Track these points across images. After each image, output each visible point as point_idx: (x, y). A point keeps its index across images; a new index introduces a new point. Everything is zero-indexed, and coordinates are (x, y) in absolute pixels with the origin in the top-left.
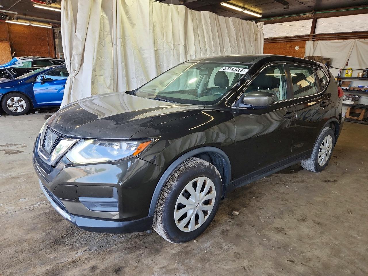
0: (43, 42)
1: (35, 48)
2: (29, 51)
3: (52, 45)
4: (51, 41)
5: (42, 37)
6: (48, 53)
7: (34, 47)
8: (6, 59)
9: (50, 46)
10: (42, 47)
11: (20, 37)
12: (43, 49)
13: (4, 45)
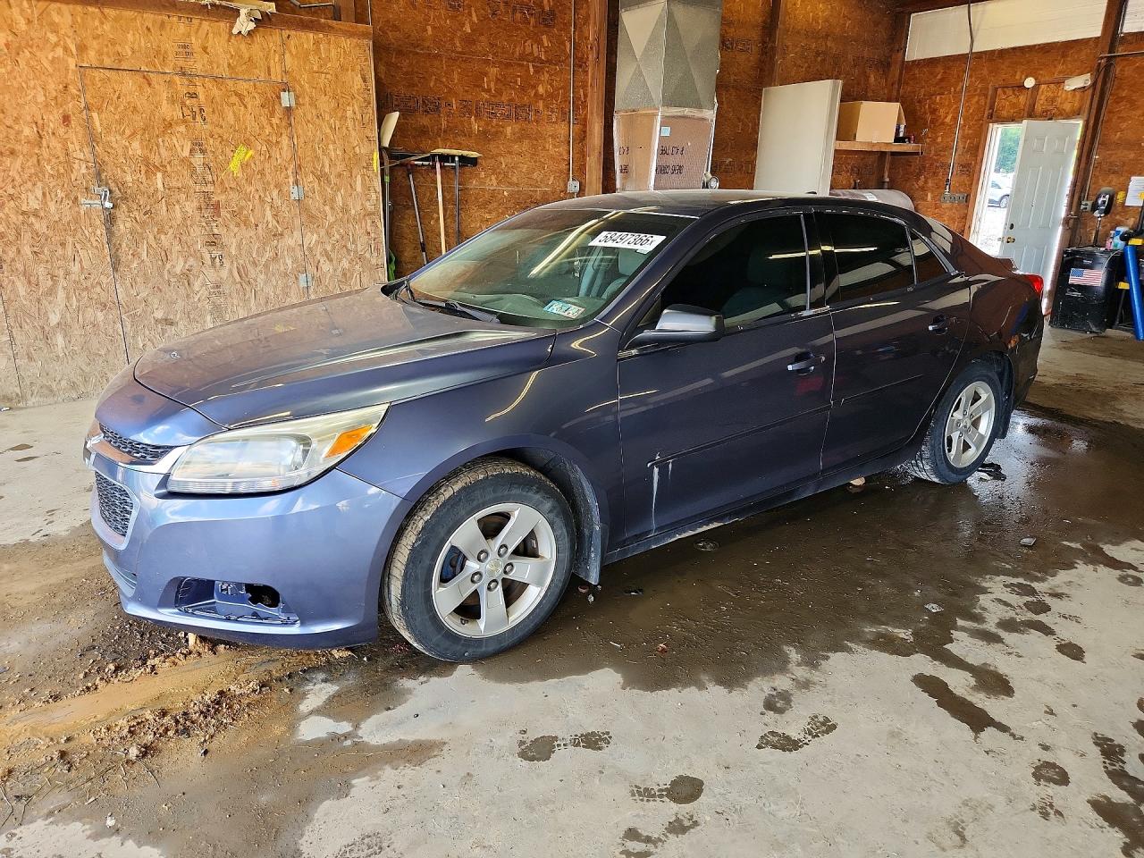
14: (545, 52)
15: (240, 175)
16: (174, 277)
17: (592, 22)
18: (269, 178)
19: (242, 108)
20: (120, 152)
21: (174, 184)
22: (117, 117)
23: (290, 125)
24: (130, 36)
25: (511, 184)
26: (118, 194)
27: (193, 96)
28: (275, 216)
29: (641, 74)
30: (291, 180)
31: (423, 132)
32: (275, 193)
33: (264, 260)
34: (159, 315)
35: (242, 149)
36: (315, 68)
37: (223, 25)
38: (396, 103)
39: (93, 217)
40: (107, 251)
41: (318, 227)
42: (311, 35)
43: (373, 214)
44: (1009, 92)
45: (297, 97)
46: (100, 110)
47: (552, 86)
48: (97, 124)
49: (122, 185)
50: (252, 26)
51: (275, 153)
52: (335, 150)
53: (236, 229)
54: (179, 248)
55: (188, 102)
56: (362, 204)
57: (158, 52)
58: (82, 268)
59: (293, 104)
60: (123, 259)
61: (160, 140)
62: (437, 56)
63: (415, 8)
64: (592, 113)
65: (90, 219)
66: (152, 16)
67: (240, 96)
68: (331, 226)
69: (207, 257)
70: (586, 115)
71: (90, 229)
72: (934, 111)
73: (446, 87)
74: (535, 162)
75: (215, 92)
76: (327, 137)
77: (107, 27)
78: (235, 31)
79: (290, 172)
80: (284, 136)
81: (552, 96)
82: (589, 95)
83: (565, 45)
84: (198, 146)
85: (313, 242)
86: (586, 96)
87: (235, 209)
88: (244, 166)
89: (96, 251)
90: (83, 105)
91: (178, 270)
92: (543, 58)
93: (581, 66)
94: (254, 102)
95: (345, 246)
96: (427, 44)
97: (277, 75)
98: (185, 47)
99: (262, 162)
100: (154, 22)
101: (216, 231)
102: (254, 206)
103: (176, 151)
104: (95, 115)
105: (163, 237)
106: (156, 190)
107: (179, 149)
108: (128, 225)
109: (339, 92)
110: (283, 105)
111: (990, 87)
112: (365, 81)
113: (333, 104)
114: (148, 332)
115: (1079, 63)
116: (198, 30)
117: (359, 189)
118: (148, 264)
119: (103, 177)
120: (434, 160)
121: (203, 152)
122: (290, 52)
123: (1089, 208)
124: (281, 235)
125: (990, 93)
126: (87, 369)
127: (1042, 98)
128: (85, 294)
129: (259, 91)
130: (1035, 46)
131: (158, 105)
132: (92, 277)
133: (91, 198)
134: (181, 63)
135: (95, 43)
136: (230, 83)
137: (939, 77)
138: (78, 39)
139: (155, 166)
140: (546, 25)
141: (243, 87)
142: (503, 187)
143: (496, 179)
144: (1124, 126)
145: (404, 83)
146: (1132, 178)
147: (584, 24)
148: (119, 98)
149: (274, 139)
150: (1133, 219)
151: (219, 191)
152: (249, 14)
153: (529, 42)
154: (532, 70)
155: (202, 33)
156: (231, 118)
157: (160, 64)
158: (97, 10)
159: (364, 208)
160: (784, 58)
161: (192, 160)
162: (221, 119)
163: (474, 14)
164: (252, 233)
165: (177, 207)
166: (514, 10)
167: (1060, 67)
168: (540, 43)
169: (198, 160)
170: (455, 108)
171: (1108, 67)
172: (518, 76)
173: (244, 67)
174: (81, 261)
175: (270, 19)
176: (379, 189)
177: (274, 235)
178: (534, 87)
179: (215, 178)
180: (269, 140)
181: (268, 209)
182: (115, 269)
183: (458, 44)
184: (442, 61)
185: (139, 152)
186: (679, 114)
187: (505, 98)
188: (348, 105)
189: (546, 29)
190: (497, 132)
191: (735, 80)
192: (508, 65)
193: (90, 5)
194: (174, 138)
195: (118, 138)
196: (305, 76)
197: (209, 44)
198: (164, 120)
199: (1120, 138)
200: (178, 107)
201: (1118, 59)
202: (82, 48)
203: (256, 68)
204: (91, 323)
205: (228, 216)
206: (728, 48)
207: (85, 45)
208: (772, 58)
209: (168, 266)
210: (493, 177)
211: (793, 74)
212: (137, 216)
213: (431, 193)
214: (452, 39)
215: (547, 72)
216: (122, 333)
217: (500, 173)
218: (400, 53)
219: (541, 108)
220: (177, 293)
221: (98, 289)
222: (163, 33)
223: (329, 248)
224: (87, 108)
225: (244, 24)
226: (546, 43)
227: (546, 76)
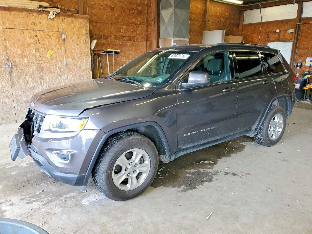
0: (139, 18)
1: (125, 30)
2: (116, 38)
3: (153, 23)
4: (153, 16)
5: (139, 6)
6: (145, 39)
7: (124, 27)
8: (79, 56)
9: (149, 25)
10: (137, 27)
11: (102, 7)
12: (138, 32)
13: (77, 23)
14: (139, 22)
15: (50, 58)
16: (29, 88)
17: (152, 13)
18: (58, 59)
19: (51, 39)
20: (14, 52)
21: (30, 61)
22: (14, 42)
23: (64, 44)
24: (18, 19)
25: (129, 59)
26: (13, 64)
27: (36, 36)
28: (60, 70)
29: (167, 28)
30: (64, 60)
31: (103, 44)
32: (60, 64)
33: (56, 83)
34: (25, 99)
35: (50, 51)
36: (72, 28)
37: (45, 16)
38: (95, 37)
39: (6, 71)
40: (10, 81)
41: (72, 73)
42: (71, 18)
43: (89, 69)
44: (272, 33)
45: (66, 36)
46: (9, 40)
47: (141, 31)
48: (8, 44)
49: (15, 62)
50: (54, 16)
51: (60, 52)
52: (78, 51)
53: (48, 74)
54: (31, 80)
55: (35, 38)
56: (85, 66)
57: (26, 24)
58: (2, 86)
59: (65, 38)
60: (15, 83)
61: (26, 49)
62: (107, 23)
63: (101, 10)
64: (153, 39)
65: (5, 72)
66: (25, 13)
67: (50, 36)
68: (76, 72)
69: (39, 82)
70: (151, 39)
71: (5, 75)
72: (252, 38)
73: (110, 32)
74: (136, 53)
75: (43, 35)
76: (75, 47)
77: (11, 17)
78: (49, 18)
79: (64, 57)
80: (63, 47)
81: (141, 34)
82: (152, 33)
83: (145, 20)
84: (38, 50)
85: (71, 77)
86: (151, 34)
87: (48, 68)
88: (51, 56)
89: (7, 81)
90: (4, 39)
91: (31, 86)
92: (139, 23)
93: (149, 26)
94: (54, 38)
95: (80, 78)
96: (104, 20)
97: (61, 30)
98: (34, 22)
99: (56, 55)
100: (25, 15)
101: (42, 75)
102: (53, 67)
103: (31, 52)
104: (7, 42)
105: (26, 77)
106: (25, 63)
107: (32, 51)
108: (16, 73)
109: (79, 34)
110: (63, 38)
111: (267, 32)
112: (86, 31)
113: (77, 38)
114: (21, 105)
115: (291, 26)
116: (38, 17)
117: (84, 61)
118: (22, 84)
119: (9, 60)
120: (106, 53)
121: (38, 52)
122: (65, 23)
123: (296, 66)
124: (61, 75)
125: (267, 33)
126: (3, 116)
127: (282, 35)
128: (3, 94)
129: (55, 34)
130: (279, 20)
131: (26, 39)
132: (5, 89)
133: (6, 66)
134: (33, 27)
135: (8, 21)
136: (47, 32)
137: (253, 29)
138: (3, 20)
139: (25, 56)
140: (139, 14)
141: (51, 33)
142: (127, 60)
143: (125, 58)
144: (304, 43)
145: (97, 31)
146: (307, 58)
147: (150, 14)
148: (14, 37)
149: (60, 48)
150: (308, 69)
151: (43, 63)
152: (53, 13)
153: (134, 19)
154: (135, 26)
155: (39, 18)
156: (47, 42)
157: (27, 27)
158: (9, 12)
159: (86, 67)
160: (209, 23)
161: (36, 54)
162: (44, 43)
163: (118, 11)
164: (53, 75)
165: (31, 68)
166: (130, 10)
167: (286, 27)
168: (137, 19)
169: (37, 54)
170: (112, 37)
171: (299, 27)
172: (131, 28)
173: (51, 28)
174: (2, 84)
175: (59, 14)
176: (90, 61)
177: (59, 76)
178: (136, 31)
179: (42, 59)
180: (58, 48)
181: (58, 68)
182: (12, 86)
183: (113, 20)
184: (108, 24)
185: (20, 52)
186: (178, 39)
187: (127, 35)
188: (82, 38)
189: (139, 15)
190: (125, 44)
191: (195, 29)
192: (128, 25)
193: (7, 11)
194: (30, 48)
195: (14, 48)
196: (69, 30)
197: (41, 22)
198: (28, 43)
199: (303, 47)
200: (32, 39)
201: (301, 25)
202: (4, 23)
203: (55, 28)
204: (5, 102)
205: (46, 70)
206: (192, 20)
207: (5, 22)
208: (205, 23)
209: (28, 85)
210: (124, 57)
211: (211, 27)
212: (19, 71)
213: (106, 62)
214: (112, 18)
215: (140, 27)
216: (14, 105)
217: (126, 56)
218: (96, 22)
219: (138, 37)
220: (30, 93)
221: (7, 92)
222: (28, 18)
223: (75, 79)
224: (5, 40)
225: (51, 16)
226: (139, 19)
227: (139, 28)
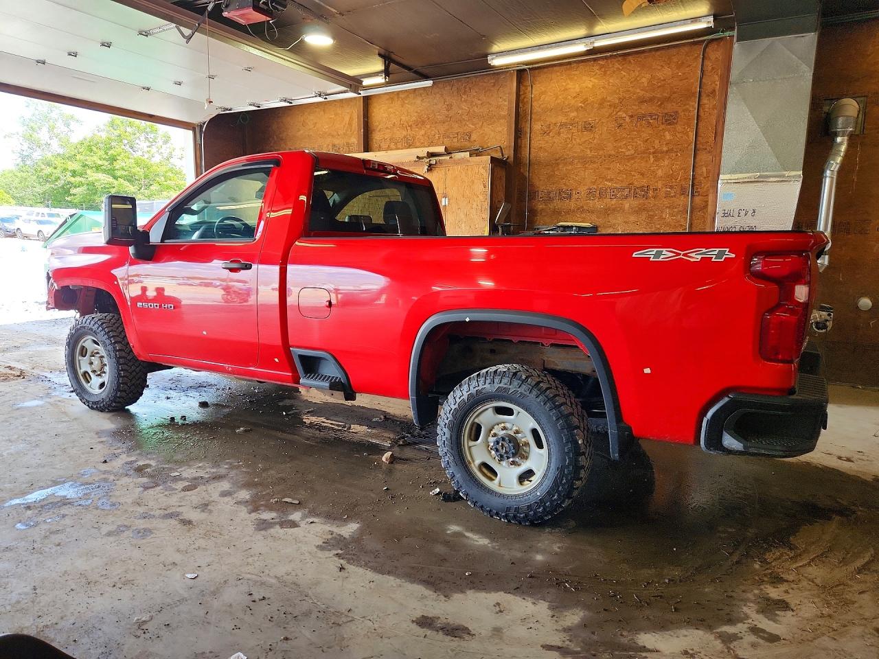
0: (666, 134)
1: (620, 171)
2: (592, 194)
6: (683, 192)
7: (616, 165)
9: (705, 147)
11: (564, 130)
12: (660, 173)
14: (667, 144)
38: (541, 196)
42: (460, 167)
45: (449, 200)
47: (674, 169)
50: (426, 168)
59: (447, 204)
63: (559, 135)
70: (708, 188)
73: (577, 181)
76: (462, 220)
83: (688, 136)
86: (709, 172)
92: (664, 149)
97: (441, 191)
110: (442, 205)
112: (485, 187)
113: (467, 202)
122: (449, 178)
140: (669, 124)
147: (711, 115)
152: (427, 163)
153: (651, 139)
154: (652, 160)
163: (603, 130)
166: (639, 119)
168: (661, 138)
170: (582, 194)
175: (440, 163)
178: (653, 172)
187: (625, 184)
188: (475, 201)
189: (669, 127)
190: (616, 208)
192: (630, 159)
196: (454, 189)
215: (668, 159)
219: (660, 187)
226: (668, 136)
227: (666, 162)
